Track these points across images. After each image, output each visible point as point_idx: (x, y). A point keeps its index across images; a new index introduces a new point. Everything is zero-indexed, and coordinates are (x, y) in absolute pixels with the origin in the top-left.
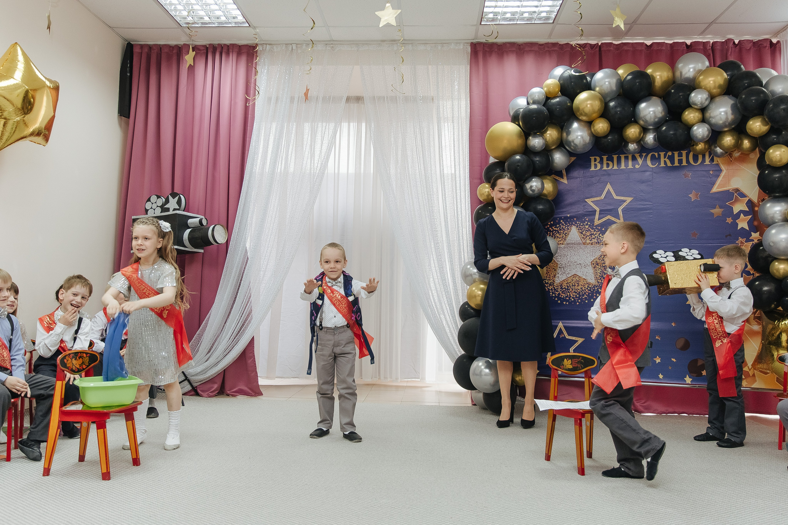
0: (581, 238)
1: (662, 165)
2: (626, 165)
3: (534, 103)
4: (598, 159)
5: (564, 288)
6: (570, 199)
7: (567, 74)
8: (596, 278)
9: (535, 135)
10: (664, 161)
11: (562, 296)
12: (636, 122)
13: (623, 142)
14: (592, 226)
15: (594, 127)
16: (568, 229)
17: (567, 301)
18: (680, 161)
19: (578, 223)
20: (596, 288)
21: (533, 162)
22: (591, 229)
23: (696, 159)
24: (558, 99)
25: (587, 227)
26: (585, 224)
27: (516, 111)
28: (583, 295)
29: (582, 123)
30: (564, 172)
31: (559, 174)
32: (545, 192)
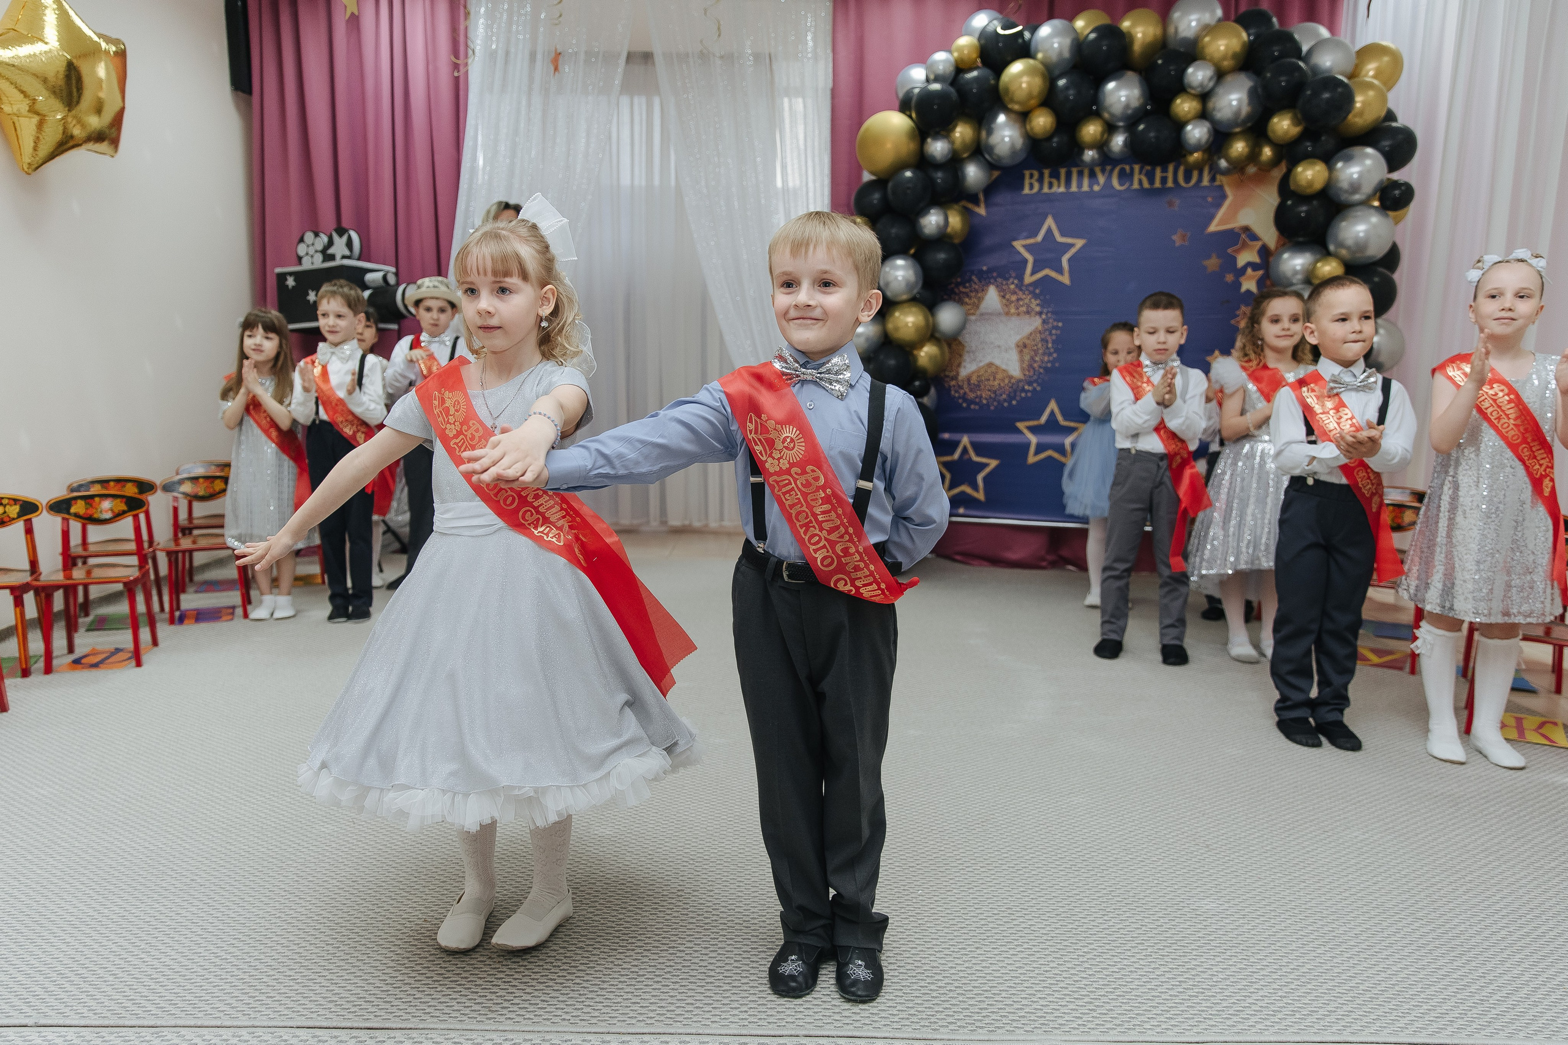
0: (1002, 306)
1: (1136, 186)
2: (1080, 186)
3: (937, 79)
4: (1036, 174)
5: (973, 384)
6: (988, 241)
7: (990, 28)
8: (1022, 368)
9: (937, 136)
10: (1139, 179)
11: (969, 395)
12: (1097, 114)
13: (1078, 147)
14: (1021, 286)
15: (1030, 122)
16: (984, 291)
18: (1164, 180)
19: (1000, 281)
20: (1021, 384)
21: (932, 181)
22: (1018, 291)
23: (1188, 178)
24: (975, 73)
25: (1012, 287)
26: (1010, 282)
27: (908, 94)
28: (1001, 395)
29: (1013, 116)
30: (981, 197)
31: (974, 199)
32: (949, 230)
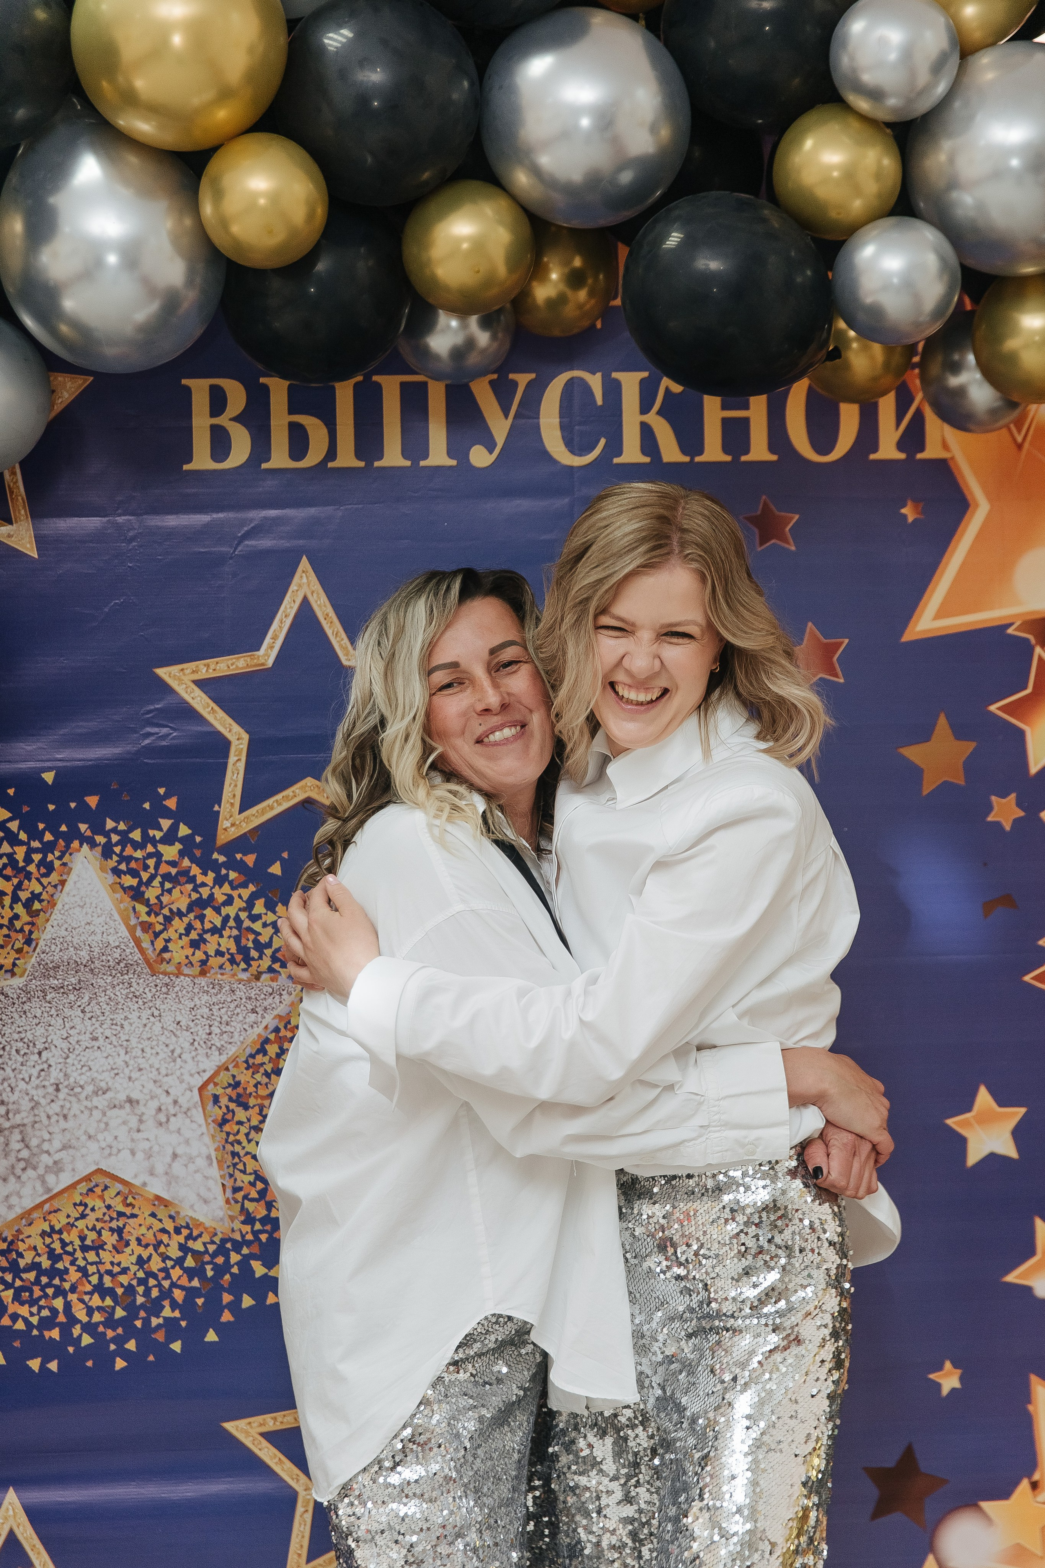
0: (132, 930)
1: (631, 452)
2: (415, 445)
4: (237, 396)
5: (28, 1269)
8: (236, 1190)
10: (639, 428)
11: (15, 1317)
12: (490, 176)
13: (406, 304)
15: (218, 195)
16: (50, 868)
17: (48, 1350)
18: (735, 435)
19: (115, 830)
20: (235, 1258)
22: (195, 870)
25: (170, 852)
26: (158, 835)
28: (155, 1308)
29: (137, 163)
